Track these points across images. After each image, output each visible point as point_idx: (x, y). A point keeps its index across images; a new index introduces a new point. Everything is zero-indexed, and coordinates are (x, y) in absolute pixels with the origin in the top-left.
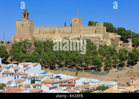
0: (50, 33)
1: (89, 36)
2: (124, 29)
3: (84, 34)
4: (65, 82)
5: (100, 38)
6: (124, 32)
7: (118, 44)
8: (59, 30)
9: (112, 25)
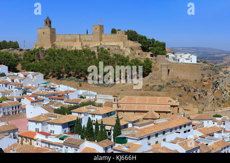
0: (71, 40)
1: (109, 44)
2: (145, 38)
3: (104, 42)
4: (54, 95)
5: (120, 47)
6: (145, 41)
7: (136, 54)
8: (80, 38)
9: (136, 33)
